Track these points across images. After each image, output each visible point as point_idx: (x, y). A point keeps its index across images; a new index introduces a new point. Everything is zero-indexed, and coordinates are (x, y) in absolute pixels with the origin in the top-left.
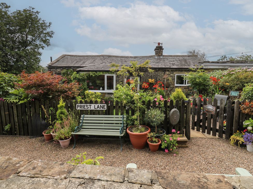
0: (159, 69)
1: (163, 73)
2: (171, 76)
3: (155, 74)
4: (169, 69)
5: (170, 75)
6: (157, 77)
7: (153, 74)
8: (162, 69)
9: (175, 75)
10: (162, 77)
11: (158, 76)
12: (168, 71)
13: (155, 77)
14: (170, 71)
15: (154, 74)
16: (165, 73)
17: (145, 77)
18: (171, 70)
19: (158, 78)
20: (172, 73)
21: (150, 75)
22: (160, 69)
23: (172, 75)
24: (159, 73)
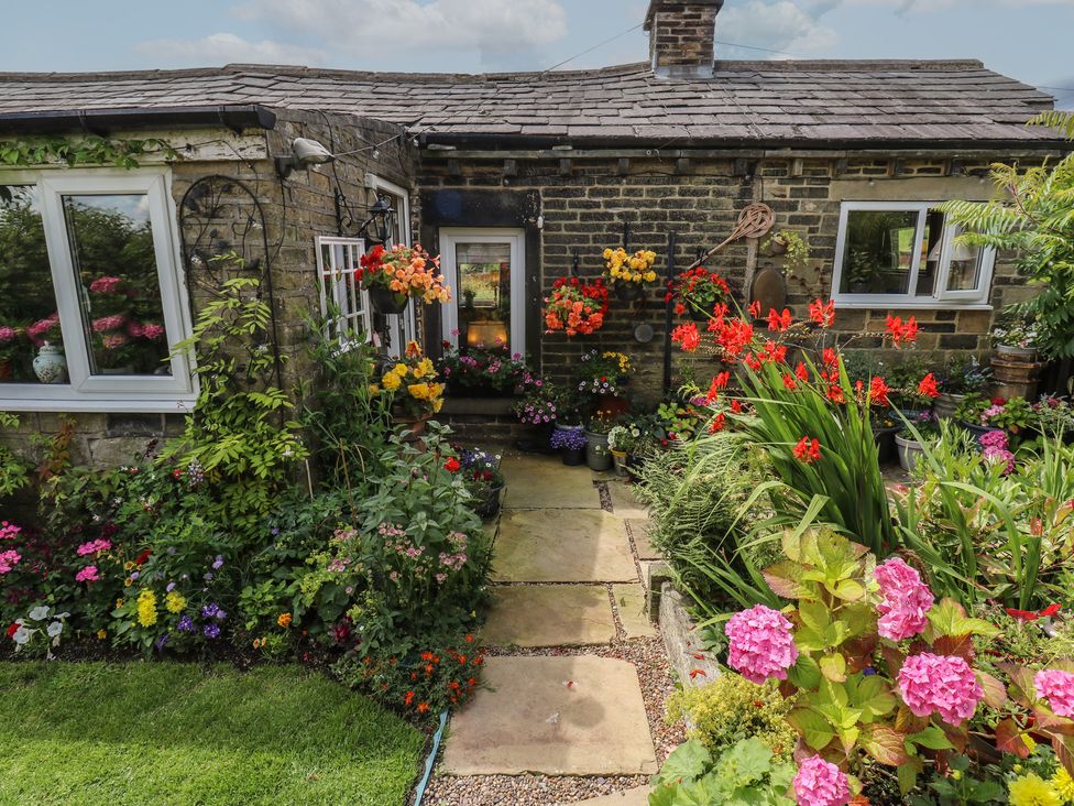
0: (699, 154)
1: (735, 188)
2: (806, 220)
3: (664, 204)
4: (787, 152)
5: (793, 207)
6: (678, 228)
7: (639, 204)
8: (725, 153)
9: (838, 205)
10: (721, 229)
11: (689, 217)
12: (780, 168)
13: (661, 228)
14: (798, 169)
15: (653, 204)
16: (746, 193)
17: (573, 228)
18: (806, 162)
19: (682, 240)
20: (813, 193)
21: (611, 216)
22: (712, 154)
23: (809, 207)
24: (695, 193)
